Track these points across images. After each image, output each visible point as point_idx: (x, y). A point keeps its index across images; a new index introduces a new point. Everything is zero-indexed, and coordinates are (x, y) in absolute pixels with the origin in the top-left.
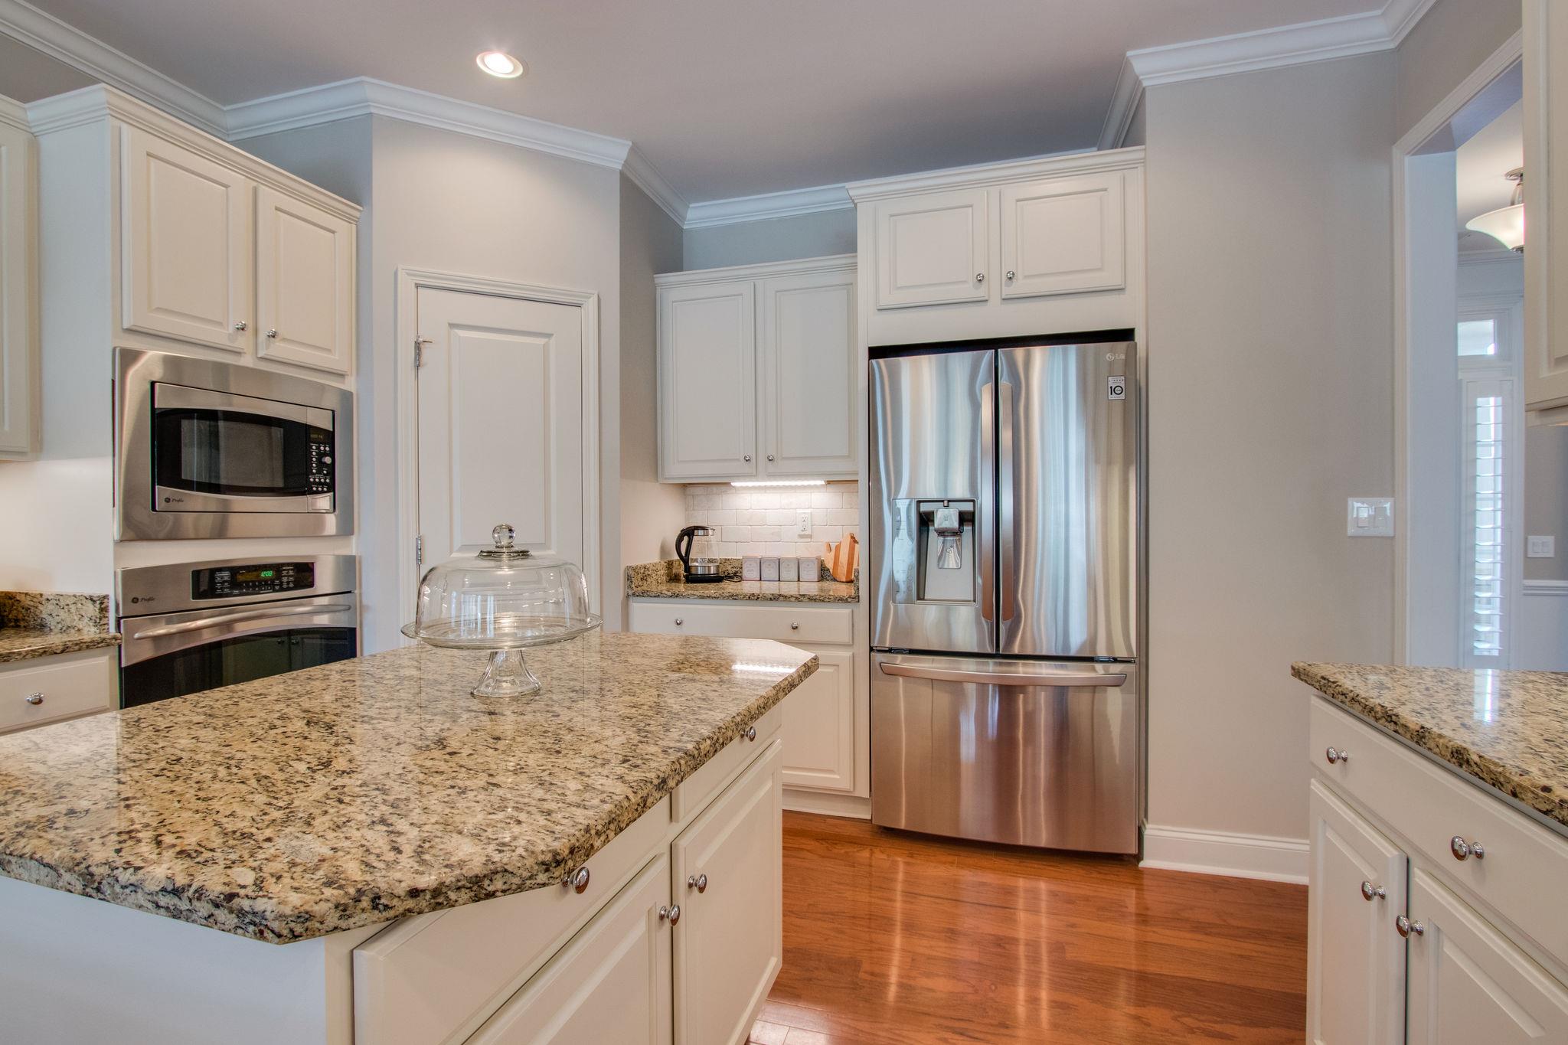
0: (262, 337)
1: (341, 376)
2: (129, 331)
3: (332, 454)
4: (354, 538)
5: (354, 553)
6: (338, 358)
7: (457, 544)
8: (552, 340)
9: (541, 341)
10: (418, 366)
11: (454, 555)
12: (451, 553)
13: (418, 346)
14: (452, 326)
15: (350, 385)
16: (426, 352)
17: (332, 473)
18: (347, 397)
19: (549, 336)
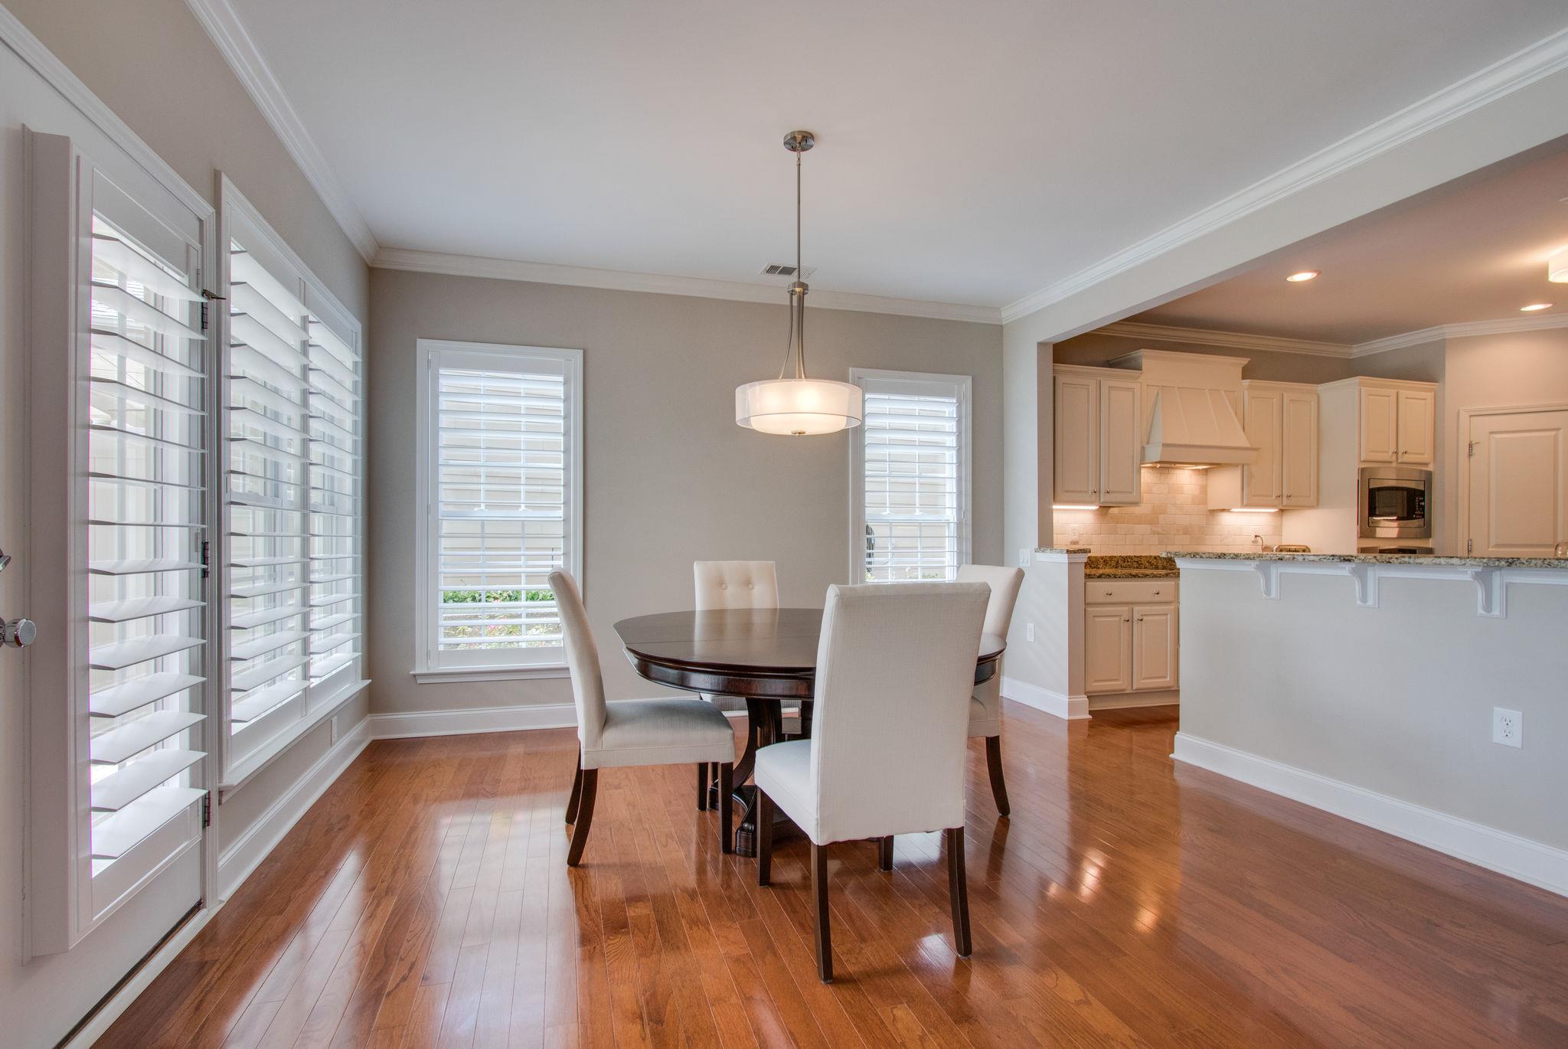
0: (1400, 454)
1: (1426, 464)
2: (1363, 461)
3: (1424, 501)
4: (1431, 540)
5: (1430, 546)
6: (1427, 457)
7: (1493, 542)
8: (1561, 432)
9: (1553, 433)
10: (1470, 455)
11: (1490, 549)
12: (1488, 548)
13: (1470, 446)
14: (1491, 433)
15: (1430, 468)
16: (1475, 449)
17: (1423, 510)
18: (1429, 474)
19: (1558, 429)
